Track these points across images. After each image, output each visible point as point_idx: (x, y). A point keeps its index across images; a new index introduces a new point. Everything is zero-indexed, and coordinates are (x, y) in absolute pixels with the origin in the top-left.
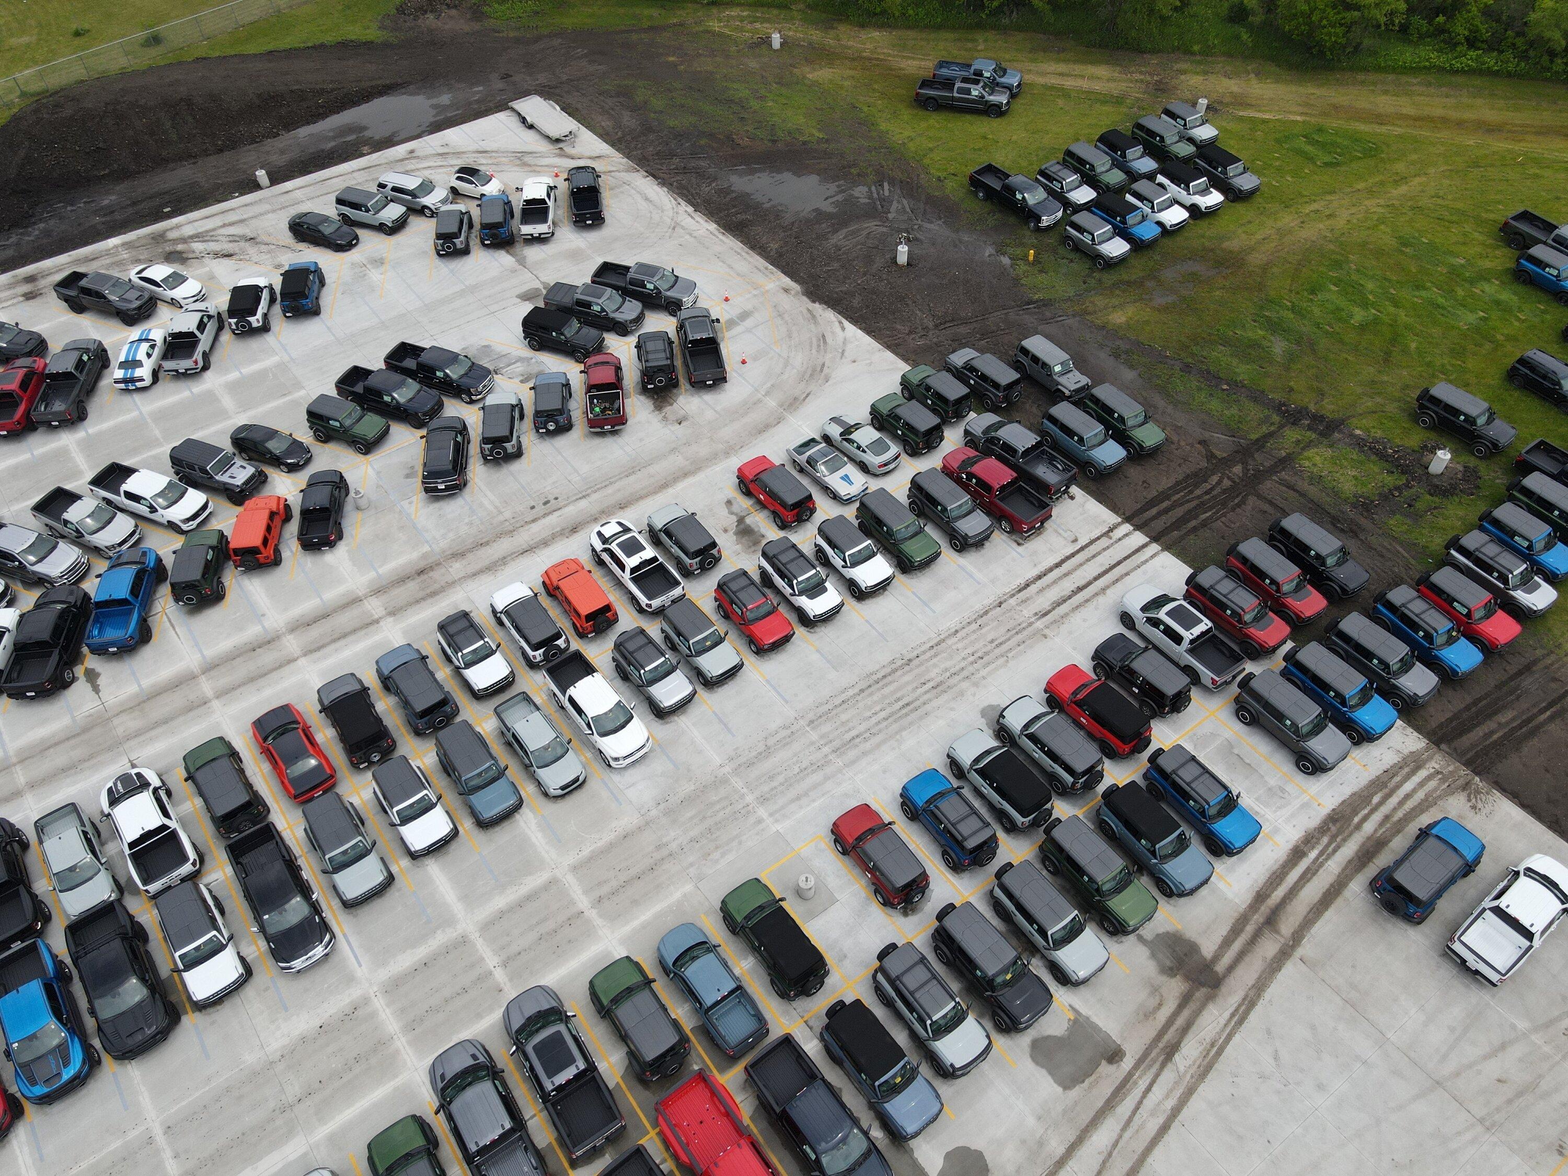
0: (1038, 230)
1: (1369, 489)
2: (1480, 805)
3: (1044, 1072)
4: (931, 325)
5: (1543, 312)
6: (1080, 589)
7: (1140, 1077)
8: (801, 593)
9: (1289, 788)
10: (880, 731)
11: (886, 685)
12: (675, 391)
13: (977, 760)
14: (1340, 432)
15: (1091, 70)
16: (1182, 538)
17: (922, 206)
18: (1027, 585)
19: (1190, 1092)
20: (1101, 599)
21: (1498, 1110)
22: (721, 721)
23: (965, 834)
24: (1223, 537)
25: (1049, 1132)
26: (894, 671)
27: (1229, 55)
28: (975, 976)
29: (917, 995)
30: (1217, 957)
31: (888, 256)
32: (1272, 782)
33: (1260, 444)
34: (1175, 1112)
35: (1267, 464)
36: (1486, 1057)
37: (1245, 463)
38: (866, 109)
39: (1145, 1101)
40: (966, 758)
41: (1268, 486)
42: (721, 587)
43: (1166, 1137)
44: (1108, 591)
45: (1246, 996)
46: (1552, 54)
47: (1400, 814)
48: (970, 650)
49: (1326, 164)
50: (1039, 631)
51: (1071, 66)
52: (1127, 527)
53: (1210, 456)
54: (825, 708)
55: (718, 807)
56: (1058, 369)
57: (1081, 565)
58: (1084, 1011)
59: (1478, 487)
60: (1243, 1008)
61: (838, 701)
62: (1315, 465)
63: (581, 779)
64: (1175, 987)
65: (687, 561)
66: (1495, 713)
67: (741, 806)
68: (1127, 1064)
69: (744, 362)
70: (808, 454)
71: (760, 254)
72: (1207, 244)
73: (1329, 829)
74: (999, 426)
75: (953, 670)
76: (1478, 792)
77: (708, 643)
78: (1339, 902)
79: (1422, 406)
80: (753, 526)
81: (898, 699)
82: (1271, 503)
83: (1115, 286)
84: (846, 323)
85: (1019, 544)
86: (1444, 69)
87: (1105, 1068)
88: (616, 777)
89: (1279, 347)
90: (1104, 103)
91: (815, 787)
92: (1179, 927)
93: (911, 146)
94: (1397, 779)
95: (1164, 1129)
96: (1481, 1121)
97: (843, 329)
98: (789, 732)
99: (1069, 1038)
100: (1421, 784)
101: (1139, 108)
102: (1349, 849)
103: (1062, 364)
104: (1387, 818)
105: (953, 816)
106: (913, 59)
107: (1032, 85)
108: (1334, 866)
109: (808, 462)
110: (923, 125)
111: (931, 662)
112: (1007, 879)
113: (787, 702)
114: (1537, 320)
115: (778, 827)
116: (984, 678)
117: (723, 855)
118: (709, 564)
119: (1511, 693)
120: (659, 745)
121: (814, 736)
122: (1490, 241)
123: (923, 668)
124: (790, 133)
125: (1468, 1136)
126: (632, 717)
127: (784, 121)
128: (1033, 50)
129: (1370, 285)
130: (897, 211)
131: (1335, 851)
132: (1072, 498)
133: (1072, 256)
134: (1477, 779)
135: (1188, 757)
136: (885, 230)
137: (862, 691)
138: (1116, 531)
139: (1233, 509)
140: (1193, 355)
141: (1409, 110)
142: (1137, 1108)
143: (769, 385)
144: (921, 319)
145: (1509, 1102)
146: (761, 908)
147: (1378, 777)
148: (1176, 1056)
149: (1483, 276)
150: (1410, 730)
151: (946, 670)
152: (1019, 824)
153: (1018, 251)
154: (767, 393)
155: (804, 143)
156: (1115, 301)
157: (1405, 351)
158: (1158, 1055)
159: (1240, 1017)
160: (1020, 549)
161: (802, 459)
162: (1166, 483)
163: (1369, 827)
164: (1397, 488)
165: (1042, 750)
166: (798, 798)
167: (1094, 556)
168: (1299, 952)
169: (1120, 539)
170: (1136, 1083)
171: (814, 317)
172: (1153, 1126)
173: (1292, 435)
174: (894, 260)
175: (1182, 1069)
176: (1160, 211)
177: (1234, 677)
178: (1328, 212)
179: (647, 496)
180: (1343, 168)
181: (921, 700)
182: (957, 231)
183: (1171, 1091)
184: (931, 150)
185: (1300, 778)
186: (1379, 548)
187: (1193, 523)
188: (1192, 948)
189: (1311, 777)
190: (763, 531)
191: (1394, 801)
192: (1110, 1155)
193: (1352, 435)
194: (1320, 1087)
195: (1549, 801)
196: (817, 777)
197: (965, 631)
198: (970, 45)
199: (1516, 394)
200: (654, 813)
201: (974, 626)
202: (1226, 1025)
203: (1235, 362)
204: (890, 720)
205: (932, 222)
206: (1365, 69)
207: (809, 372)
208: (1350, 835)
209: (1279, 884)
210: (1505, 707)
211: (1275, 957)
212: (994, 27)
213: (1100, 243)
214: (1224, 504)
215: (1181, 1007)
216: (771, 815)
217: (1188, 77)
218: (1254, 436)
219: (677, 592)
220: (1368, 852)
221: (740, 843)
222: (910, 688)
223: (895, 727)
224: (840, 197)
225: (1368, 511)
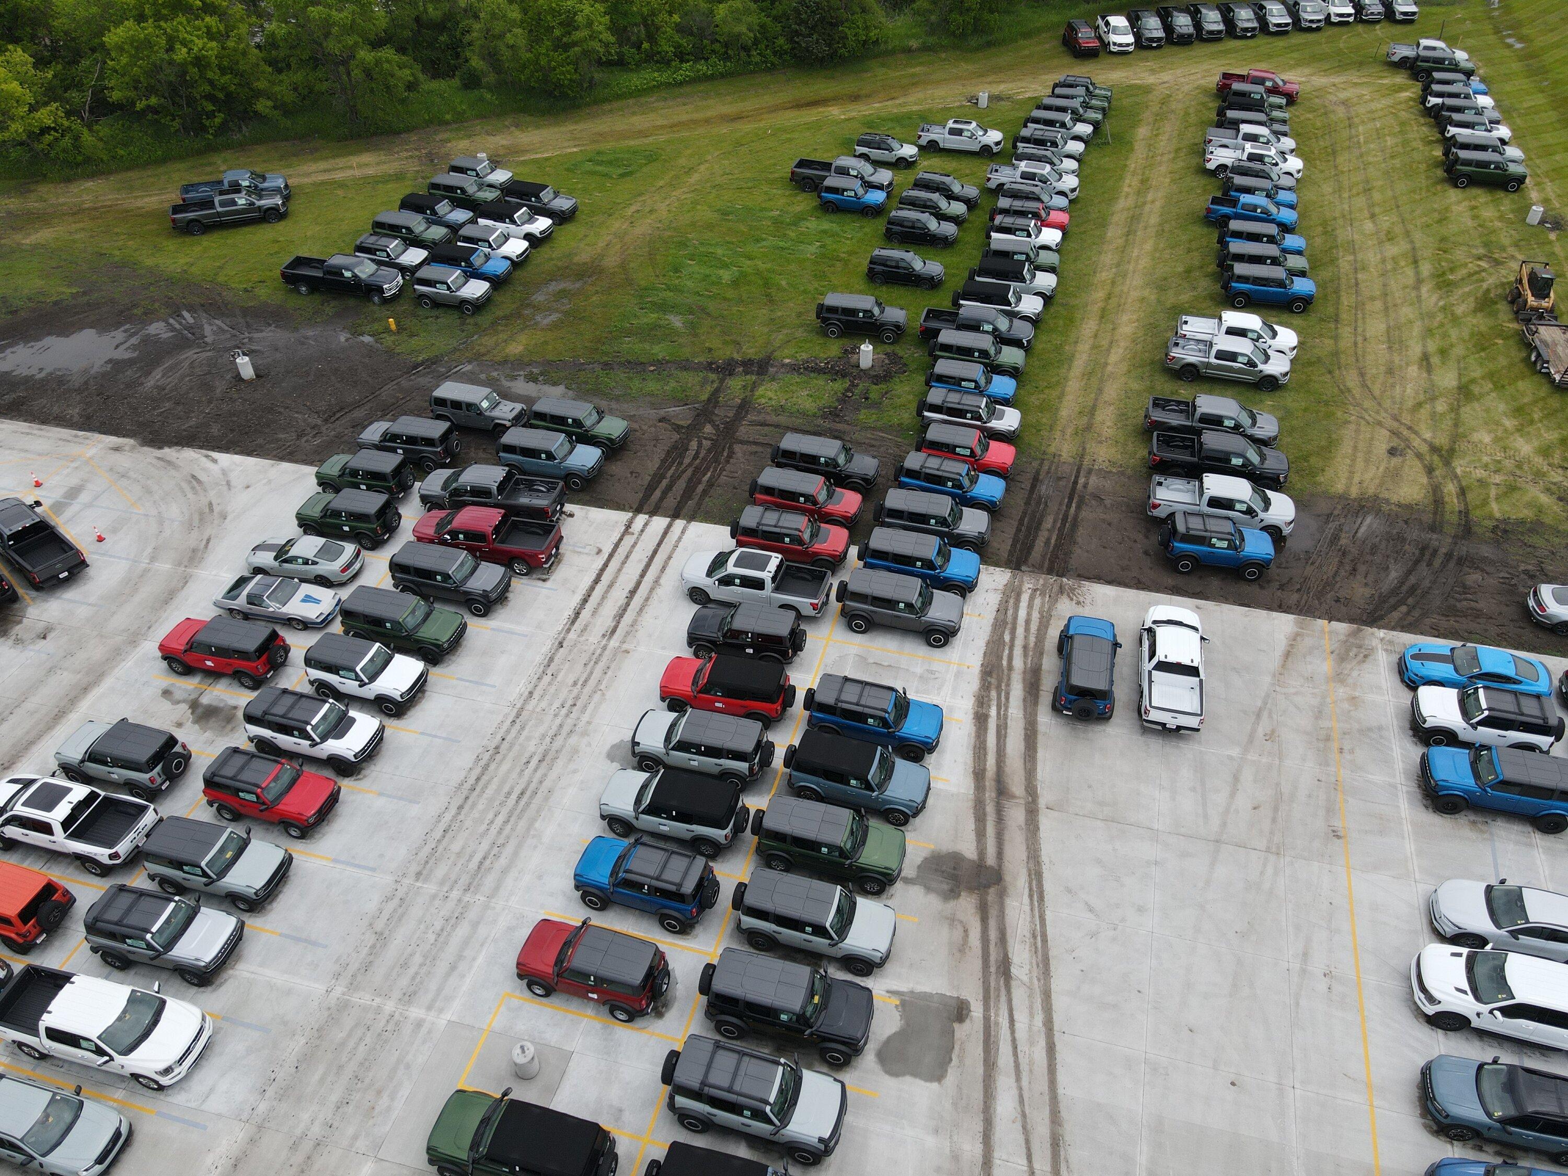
0: (386, 301)
1: (827, 399)
2: (1081, 599)
3: (908, 1079)
4: (319, 422)
5: (861, 227)
6: (633, 592)
7: (997, 1015)
8: (324, 739)
9: (935, 667)
10: (508, 837)
11: (485, 787)
12: (17, 606)
13: (638, 801)
14: (772, 366)
15: (354, 160)
16: (699, 504)
17: (241, 320)
18: (577, 614)
19: (1047, 995)
20: (659, 591)
21: (1272, 833)
22: (298, 940)
23: (677, 880)
24: (735, 488)
25: (955, 1138)
26: (486, 768)
27: (482, 117)
28: (783, 1025)
29: (737, 1088)
30: (982, 853)
31: (228, 377)
32: (919, 670)
33: (713, 399)
34: (1049, 1024)
35: (731, 414)
36: (1233, 795)
37: (711, 422)
38: (117, 253)
39: (1017, 1035)
40: (624, 805)
41: (743, 431)
42: (212, 784)
43: (1058, 1055)
44: (662, 581)
45: (1029, 870)
46: (745, 48)
47: (1032, 639)
48: (557, 704)
49: (623, 175)
50: (616, 651)
51: (332, 161)
52: (641, 519)
53: (677, 428)
54: (427, 850)
55: (351, 1044)
56: (485, 404)
57: (620, 570)
58: (904, 987)
59: (905, 365)
60: (1034, 883)
61: (438, 834)
62: (770, 399)
63: (124, 1131)
64: (966, 906)
65: (142, 777)
66: (1040, 523)
67: (383, 1022)
68: (977, 1011)
69: (100, 539)
70: (245, 592)
71: (58, 425)
72: (560, 264)
73: (990, 683)
74: (456, 476)
75: (551, 733)
76: (1072, 590)
77: (229, 855)
78: (1041, 740)
79: (824, 320)
80: (215, 703)
81: (509, 794)
82: (755, 443)
83: (494, 324)
84: (215, 455)
85: (544, 580)
86: (670, 84)
87: (961, 1031)
88: (179, 1099)
89: (677, 322)
90: (385, 182)
91: (466, 943)
92: (932, 847)
93: (194, 270)
94: (1010, 612)
95: (1051, 1049)
96: (1268, 850)
97: (215, 461)
98: (396, 901)
99: (908, 1025)
100: (1030, 606)
101: (423, 178)
102: (1017, 690)
103: (486, 398)
104: (1025, 647)
105: (652, 870)
106: (150, 196)
107: (299, 186)
108: (1016, 711)
109: (249, 603)
110: (197, 249)
111: (522, 738)
112: (750, 899)
113: (373, 870)
114: (860, 235)
115: (448, 1016)
116: (589, 723)
117: (392, 1098)
118: (177, 767)
119: (1039, 503)
120: (223, 1018)
121: (430, 888)
122: (787, 193)
123: (516, 748)
124: (30, 299)
125: (1270, 870)
126: (163, 1003)
127: (16, 290)
128: (282, 158)
129: (720, 251)
130: (214, 333)
131: (1007, 699)
132: (571, 515)
133: (435, 312)
134: (1065, 580)
135: (841, 680)
136: (209, 354)
137: (460, 808)
138: (633, 526)
139: (728, 462)
140: (606, 354)
141: (661, 122)
142: (1015, 1048)
143: (149, 550)
144: (305, 420)
145: (1274, 820)
146: (485, 1122)
147: (995, 619)
148: (1012, 970)
149: (799, 219)
150: (991, 568)
151: (543, 736)
152: (723, 841)
153: (376, 326)
154: (153, 559)
155: (56, 303)
156: (503, 336)
157: (780, 289)
158: (998, 983)
159: (1037, 893)
160: (548, 584)
161: (241, 602)
162: (653, 465)
163: (1018, 663)
164: (848, 390)
165: (699, 753)
166: (453, 968)
167: (627, 557)
168: (1042, 802)
169: (642, 531)
170: (997, 1024)
171: (169, 463)
172: (1039, 1053)
173: (736, 385)
174: (238, 378)
175: (1025, 979)
176: (499, 247)
177: (828, 595)
178: (648, 209)
179: (39, 737)
180: (638, 175)
181: (535, 780)
182: (296, 329)
183: (1031, 1007)
184: (220, 268)
185: (937, 653)
186: (867, 441)
187: (700, 488)
188: (956, 858)
189: (946, 648)
190: (232, 702)
191: (1020, 631)
192: (1024, 1115)
193: (783, 365)
194: (1141, 910)
195: (1123, 569)
196: (462, 931)
197: (538, 688)
198: (209, 169)
199: (884, 288)
200: (262, 1107)
201: (546, 679)
202: (1032, 910)
203: (647, 346)
204: (513, 819)
205: (262, 331)
206: (606, 100)
207: (196, 517)
208: (1009, 679)
209: (985, 754)
210: (1042, 516)
211: (1027, 820)
212: (228, 147)
213: (458, 289)
214: (716, 460)
215: (984, 920)
216: (429, 1008)
217: (454, 143)
218: (704, 397)
219: (149, 818)
220: (1032, 684)
221: (408, 1067)
222: (514, 775)
223: (522, 824)
224: (134, 340)
225: (838, 416)
